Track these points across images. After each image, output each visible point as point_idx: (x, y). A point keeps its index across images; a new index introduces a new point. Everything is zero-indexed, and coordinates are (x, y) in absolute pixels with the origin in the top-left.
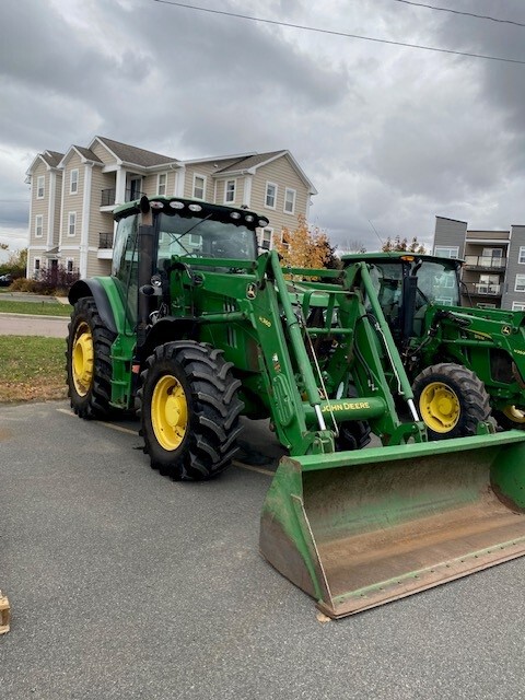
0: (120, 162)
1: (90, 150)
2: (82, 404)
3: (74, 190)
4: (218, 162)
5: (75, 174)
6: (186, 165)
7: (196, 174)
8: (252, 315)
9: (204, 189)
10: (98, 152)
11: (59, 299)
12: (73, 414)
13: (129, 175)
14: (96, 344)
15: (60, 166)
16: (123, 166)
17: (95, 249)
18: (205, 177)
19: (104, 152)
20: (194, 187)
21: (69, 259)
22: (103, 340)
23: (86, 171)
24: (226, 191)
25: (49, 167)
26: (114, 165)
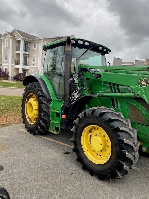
0: (22, 37)
1: (12, 33)
2: (32, 128)
3: (7, 46)
4: (53, 38)
5: (7, 41)
6: (43, 39)
7: (46, 42)
8: (144, 95)
10: (14, 34)
11: (2, 80)
12: (26, 131)
13: (25, 42)
14: (40, 103)
15: (2, 38)
16: (23, 39)
17: (14, 65)
19: (16, 34)
21: (5, 68)
22: (44, 102)
23: (11, 40)
26: (20, 38)
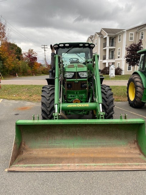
1: (100, 33)
3: (96, 45)
4: (138, 27)
5: (96, 40)
6: (127, 31)
7: (130, 33)
9: (133, 37)
13: (110, 38)
15: (93, 39)
16: (108, 35)
18: (133, 33)
19: (103, 33)
20: (130, 37)
23: (99, 39)
24: (140, 36)
25: (90, 40)
26: (106, 35)
